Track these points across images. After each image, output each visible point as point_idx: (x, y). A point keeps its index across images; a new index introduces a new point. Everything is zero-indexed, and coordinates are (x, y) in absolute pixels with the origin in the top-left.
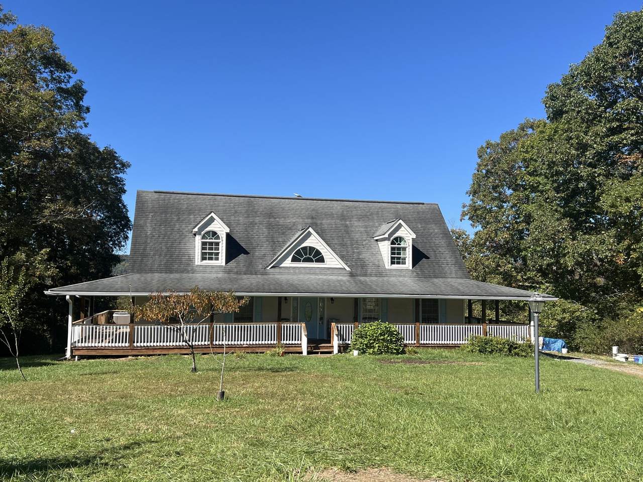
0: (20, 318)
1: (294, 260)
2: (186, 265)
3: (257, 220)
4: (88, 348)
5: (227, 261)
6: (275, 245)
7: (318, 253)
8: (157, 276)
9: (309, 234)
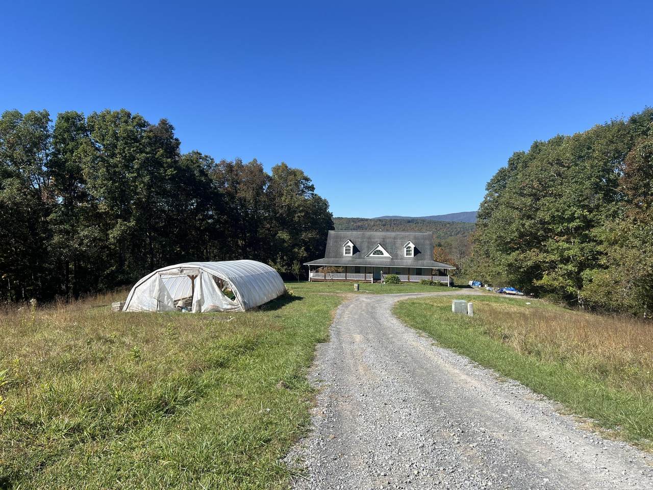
0: (299, 272)
1: (374, 254)
2: (341, 256)
3: (365, 240)
4: (314, 279)
5: (353, 254)
6: (369, 248)
7: (382, 252)
8: (332, 259)
9: (378, 246)
